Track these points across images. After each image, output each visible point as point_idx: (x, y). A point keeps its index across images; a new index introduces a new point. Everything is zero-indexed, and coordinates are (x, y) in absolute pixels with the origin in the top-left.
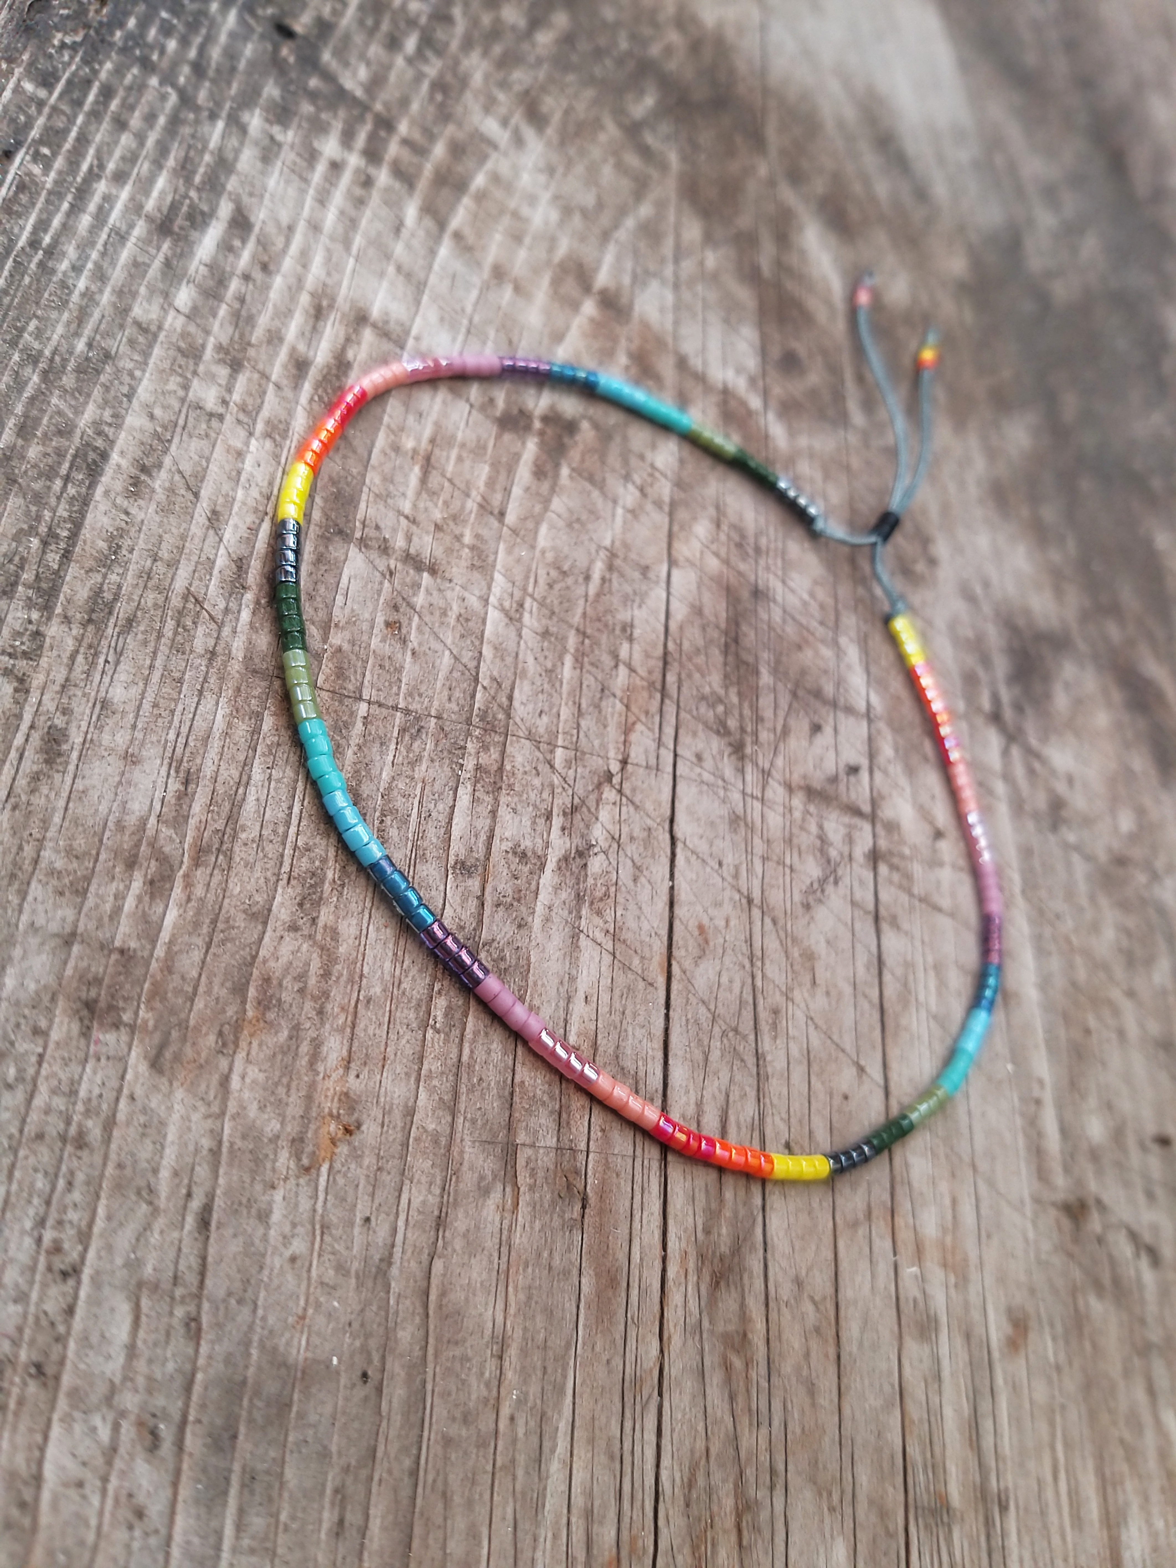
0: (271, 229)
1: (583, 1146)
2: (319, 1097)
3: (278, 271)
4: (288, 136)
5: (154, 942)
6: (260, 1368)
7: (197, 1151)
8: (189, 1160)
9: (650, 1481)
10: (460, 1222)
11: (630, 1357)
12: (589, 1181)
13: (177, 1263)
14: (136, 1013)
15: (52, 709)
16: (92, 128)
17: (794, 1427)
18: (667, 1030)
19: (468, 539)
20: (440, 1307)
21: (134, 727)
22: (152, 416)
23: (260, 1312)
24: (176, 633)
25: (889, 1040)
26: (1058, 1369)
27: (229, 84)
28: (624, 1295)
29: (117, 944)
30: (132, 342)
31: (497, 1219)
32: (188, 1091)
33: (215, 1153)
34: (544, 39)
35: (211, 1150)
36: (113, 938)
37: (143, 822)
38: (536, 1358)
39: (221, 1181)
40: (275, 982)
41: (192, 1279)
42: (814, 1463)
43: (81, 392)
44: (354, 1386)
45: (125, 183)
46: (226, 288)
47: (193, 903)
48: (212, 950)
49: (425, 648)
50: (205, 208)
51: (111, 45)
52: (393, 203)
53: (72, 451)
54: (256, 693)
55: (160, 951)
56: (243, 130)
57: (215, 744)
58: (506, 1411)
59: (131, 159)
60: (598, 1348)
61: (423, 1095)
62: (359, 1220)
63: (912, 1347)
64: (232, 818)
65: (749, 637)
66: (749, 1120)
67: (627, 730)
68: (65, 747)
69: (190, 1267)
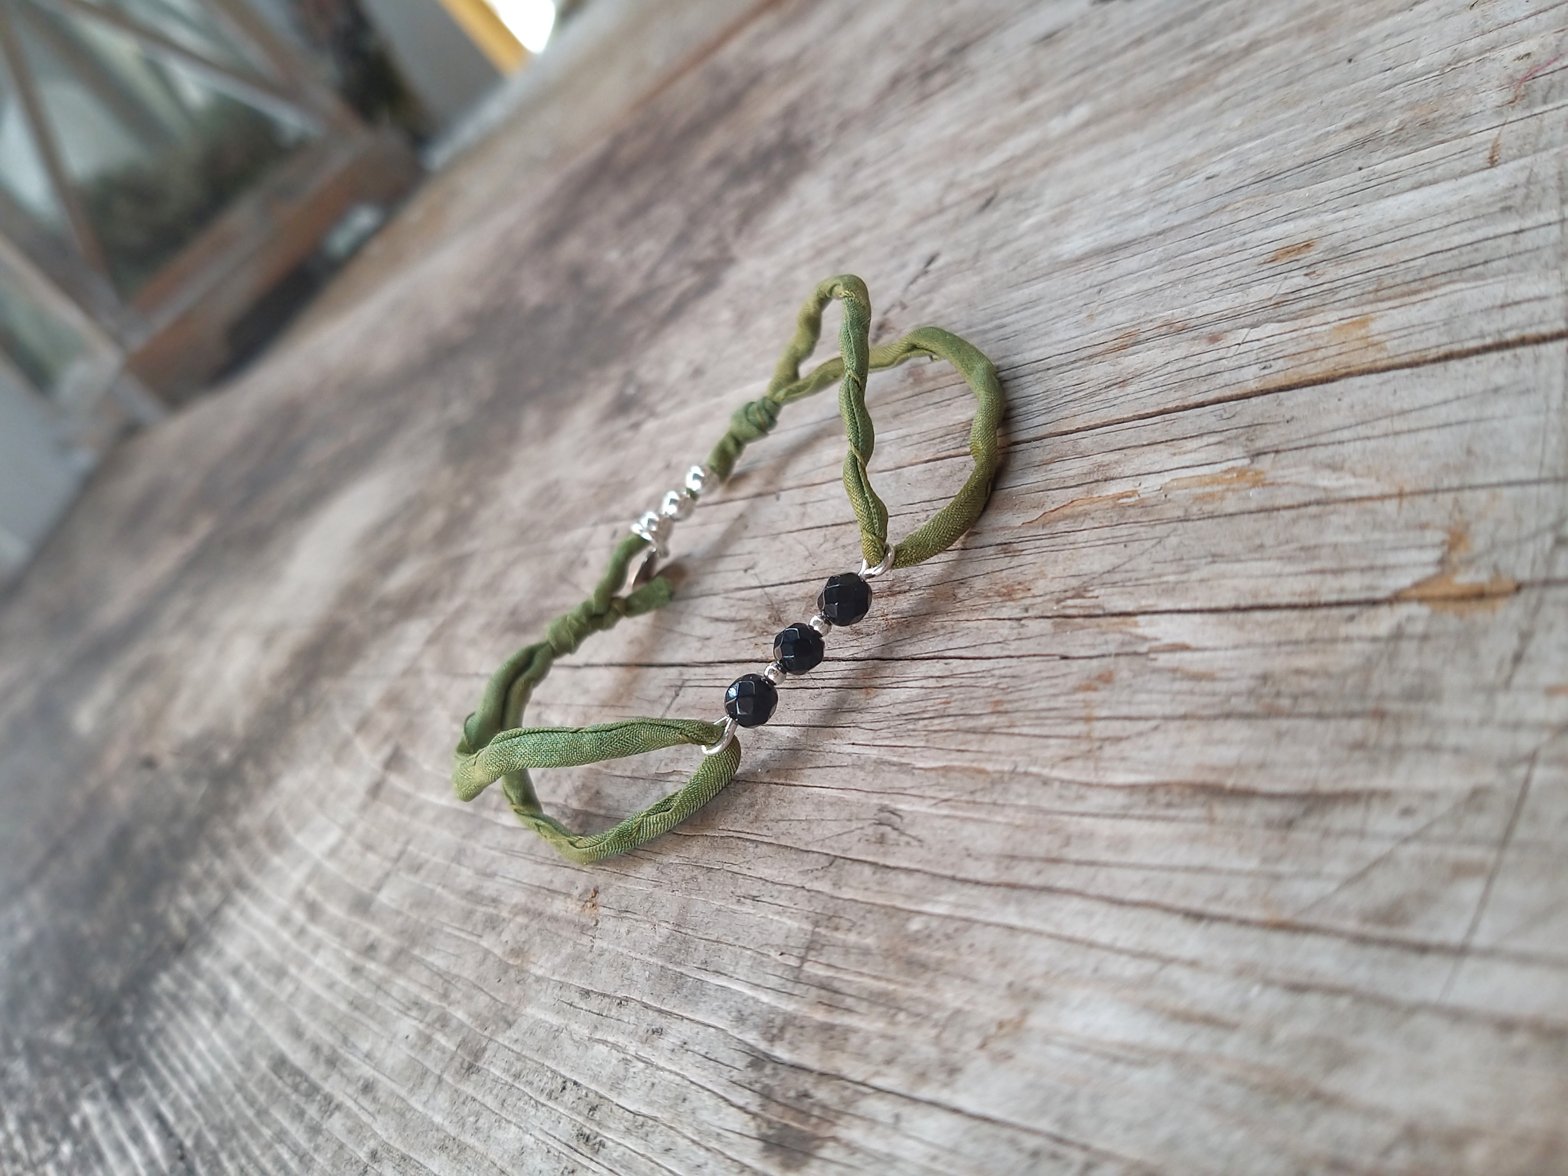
0: (246, 951)
2: (573, 915)
3: (262, 947)
4: (219, 941)
5: (464, 1026)
6: (661, 956)
7: (556, 999)
8: (557, 1004)
9: (843, 665)
13: (593, 1013)
14: (486, 1037)
15: (355, 1088)
16: (170, 1064)
19: (406, 819)
21: (382, 1037)
22: (280, 1026)
23: (639, 956)
24: (361, 1011)
27: (186, 979)
29: (455, 1049)
30: (251, 1038)
32: (530, 1004)
33: (562, 986)
34: (250, 776)
35: (560, 989)
36: (451, 1052)
37: (418, 1032)
39: (575, 982)
40: (515, 946)
41: (604, 1003)
43: (254, 1069)
45: (195, 1043)
46: (255, 979)
47: (462, 1000)
48: (484, 988)
50: (222, 992)
51: (146, 1052)
52: (268, 874)
53: (271, 1075)
55: (469, 1022)
56: (205, 970)
57: (410, 985)
59: (188, 1039)
64: (441, 974)
68: (371, 1081)
69: (598, 1004)
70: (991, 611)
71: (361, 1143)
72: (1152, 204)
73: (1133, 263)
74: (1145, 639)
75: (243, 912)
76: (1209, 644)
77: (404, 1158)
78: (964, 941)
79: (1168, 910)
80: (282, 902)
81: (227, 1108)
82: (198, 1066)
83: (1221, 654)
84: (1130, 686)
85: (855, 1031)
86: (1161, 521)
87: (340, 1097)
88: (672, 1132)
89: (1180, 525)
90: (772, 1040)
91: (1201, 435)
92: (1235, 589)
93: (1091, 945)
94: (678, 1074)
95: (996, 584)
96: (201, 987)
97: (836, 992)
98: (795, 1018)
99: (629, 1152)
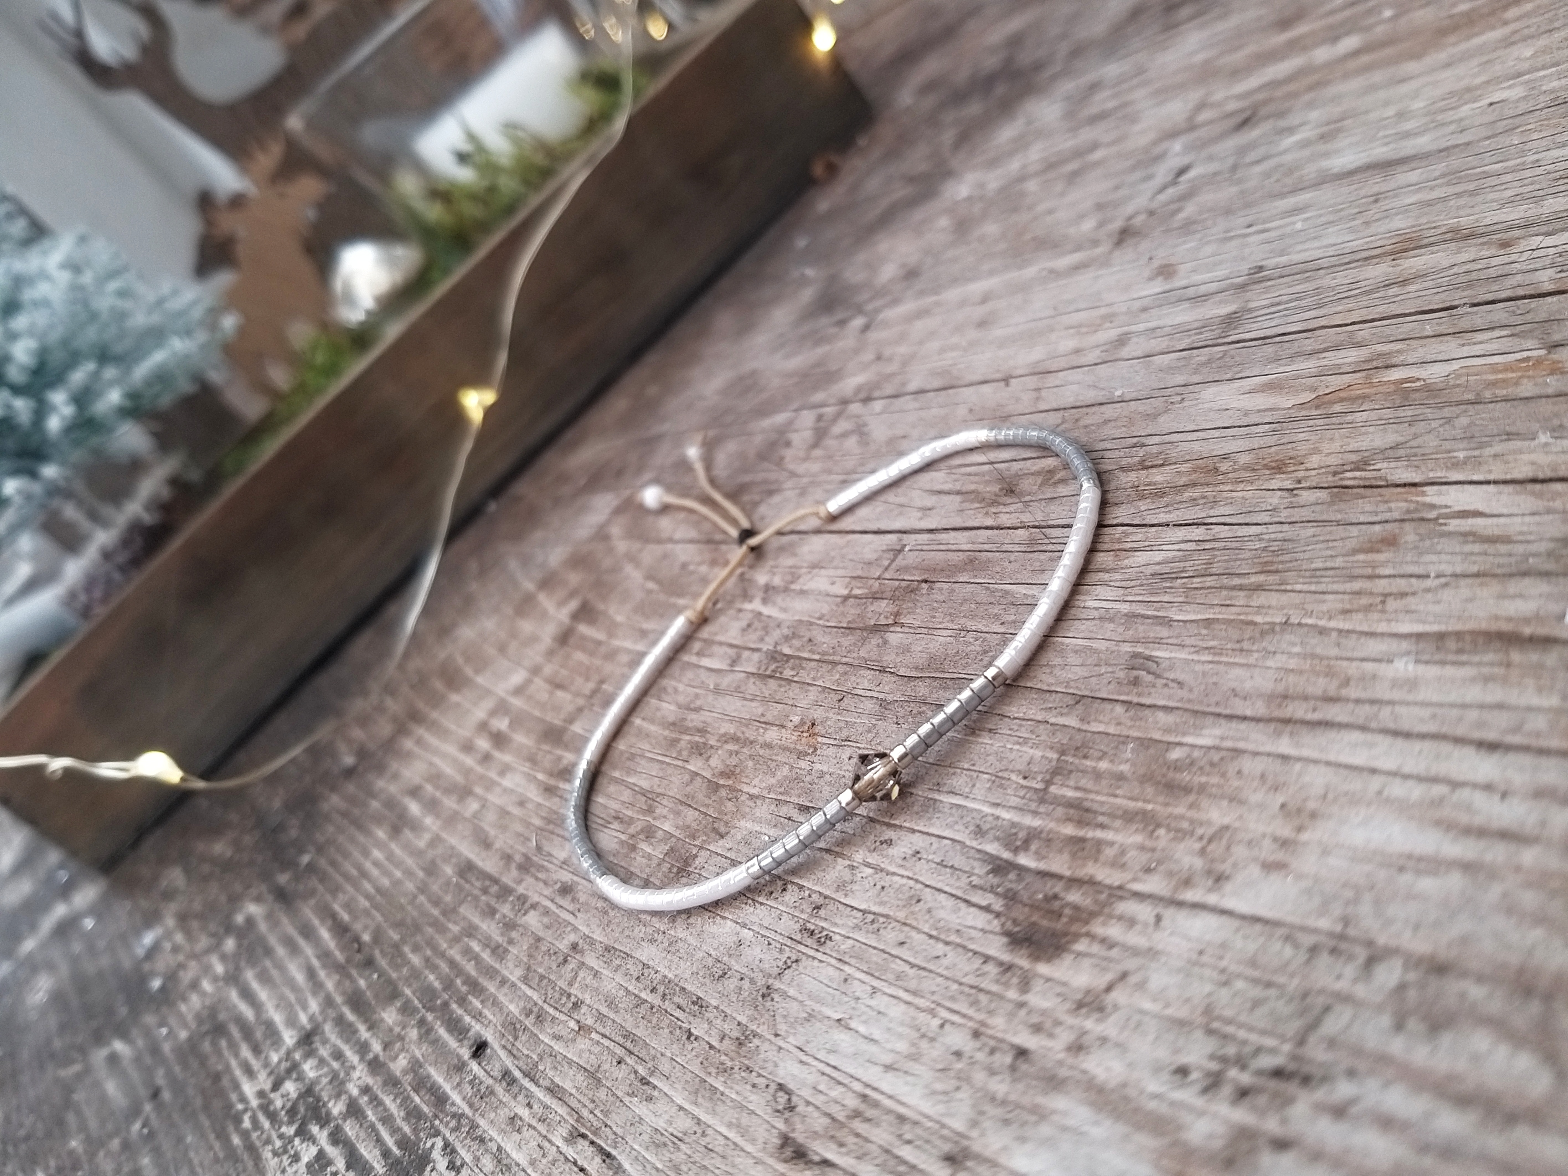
0: (424, 774)
1: (897, 583)
2: (788, 744)
3: (443, 770)
4: (393, 766)
5: (672, 836)
7: (772, 813)
10: (889, 659)
11: (1014, 548)
12: (917, 578)
14: (696, 846)
16: (343, 870)
18: (873, 532)
19: (599, 663)
20: (922, 670)
28: (982, 554)
31: (902, 635)
36: (659, 859)
38: (982, 609)
39: (793, 800)
40: (725, 769)
42: (1149, 416)
43: (439, 875)
45: (371, 853)
46: (435, 798)
47: (669, 815)
48: (692, 804)
50: (400, 810)
52: (448, 709)
53: (457, 879)
55: (678, 833)
56: (379, 791)
59: (363, 849)
60: (1001, 569)
61: (819, 682)
62: (855, 719)
64: (645, 793)
70: (1257, 482)
71: (560, 937)
72: (1434, 124)
73: (1413, 177)
74: (1433, 506)
75: (419, 742)
76: (1505, 511)
77: (608, 949)
78: (1232, 768)
79: (1460, 741)
80: (465, 732)
81: (409, 908)
82: (375, 872)
83: (1518, 520)
84: (1416, 548)
85: (1111, 844)
86: (1450, 404)
87: (535, 898)
88: (906, 929)
89: (1470, 407)
90: (1016, 851)
91: (1493, 329)
92: (1533, 463)
93: (1374, 771)
94: (911, 879)
95: (1264, 459)
96: (375, 804)
97: (1087, 810)
98: (1041, 832)
99: (858, 945)
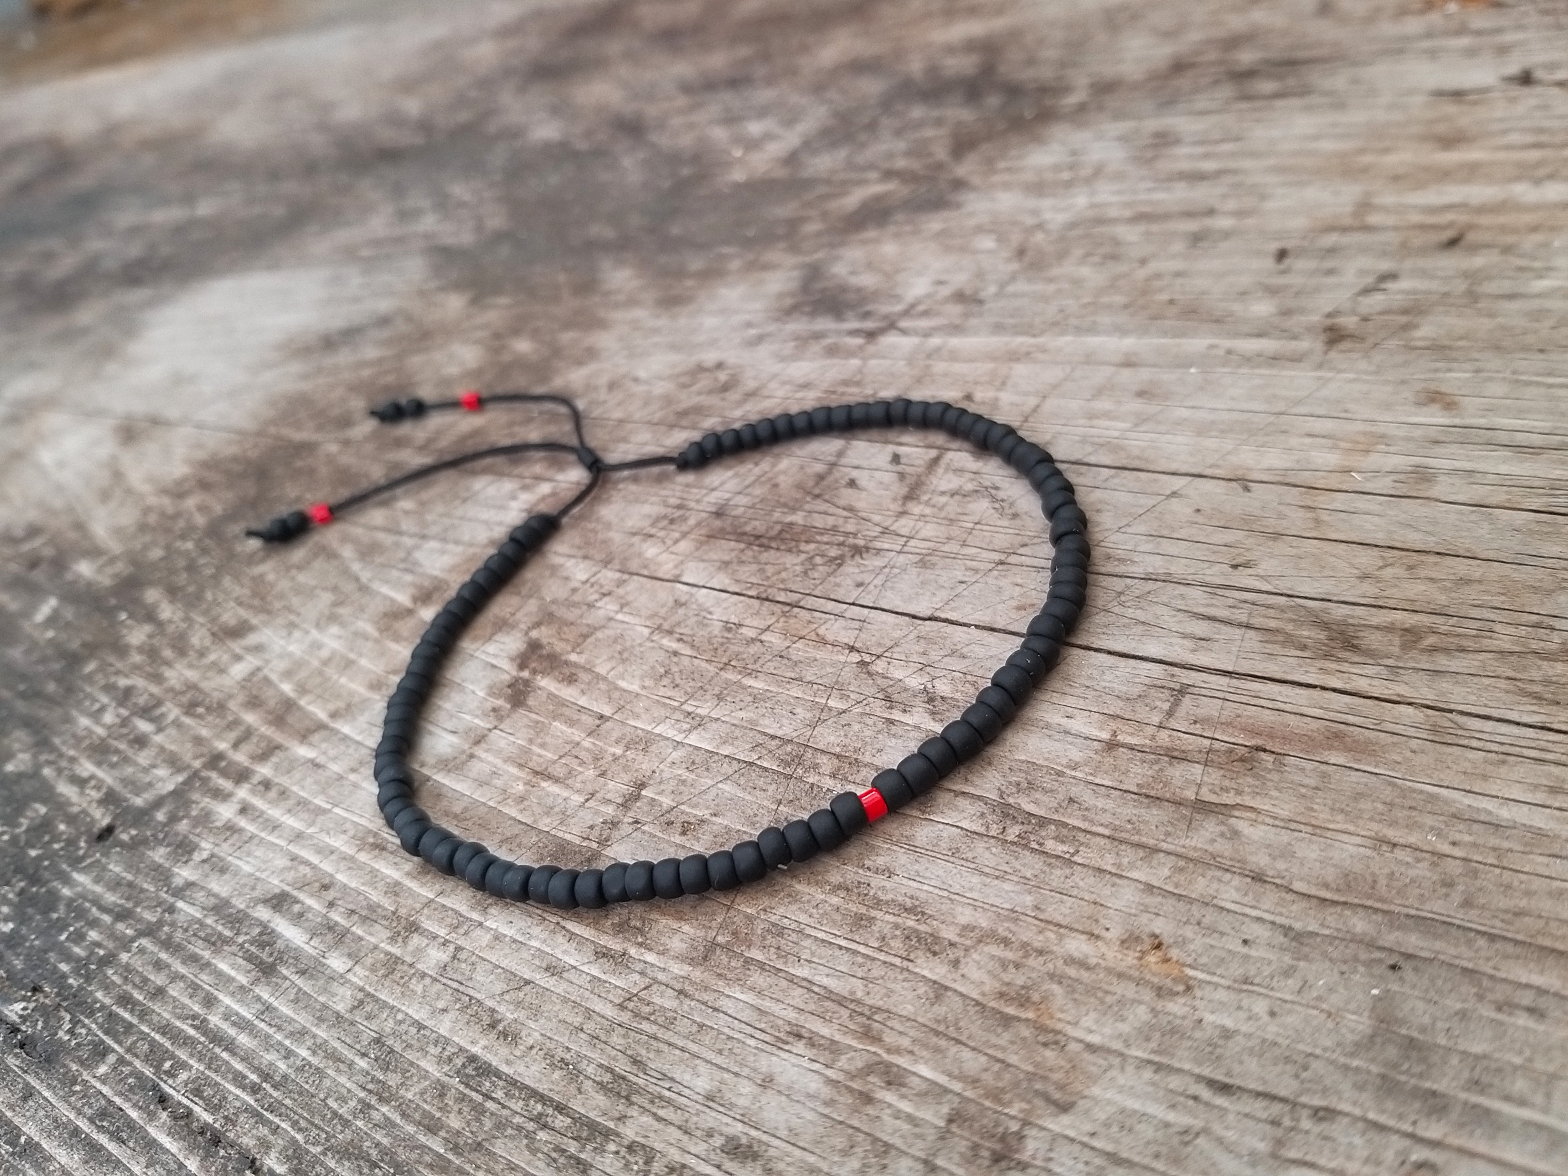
0: (290, 876)
1: (1206, 742)
2: (1122, 967)
3: (331, 876)
4: (206, 846)
5: (947, 1091)
6: (1373, 1060)
7: (1154, 1084)
8: (1161, 1093)
9: (1531, 733)
11: (1412, 732)
12: (1240, 742)
13: (1260, 1120)
14: (1013, 1118)
15: (705, 1146)
16: (156, 1019)
17: (1498, 601)
18: (1109, 653)
19: (619, 751)
20: (1338, 890)
21: (736, 1074)
22: (444, 1010)
23: (1318, 1051)
24: (655, 1022)
25: (1151, 468)
26: (1477, 371)
27: (142, 891)
28: (1351, 729)
29: (942, 1124)
30: (369, 1017)
31: (1263, 827)
32: (1095, 1083)
33: (1159, 1068)
34: (167, 611)
35: (1156, 1072)
36: (936, 1127)
37: (830, 1081)
38: (1400, 814)
39: (1187, 1066)
40: (1005, 989)
41: (1276, 1108)
42: (1535, 589)
43: (407, 1070)
44: (1401, 978)
45: (216, 998)
46: (337, 924)
47: (916, 1049)
48: (963, 1039)
49: (712, 804)
50: (257, 930)
51: (81, 988)
52: (291, 766)
53: (462, 1088)
54: (725, 960)
55: (957, 1086)
56: (190, 885)
57: (767, 1004)
58: (1446, 848)
59: (194, 988)
60: (1399, 759)
61: (1135, 875)
62: (1245, 950)
63: (1438, 490)
64: (841, 1001)
65: (758, 526)
66: (1206, 595)
67: (823, 642)
68: (744, 1141)
69: (1265, 1108)
75: (249, 812)
81: (361, 1124)
82: (244, 1040)
96: (187, 907)
